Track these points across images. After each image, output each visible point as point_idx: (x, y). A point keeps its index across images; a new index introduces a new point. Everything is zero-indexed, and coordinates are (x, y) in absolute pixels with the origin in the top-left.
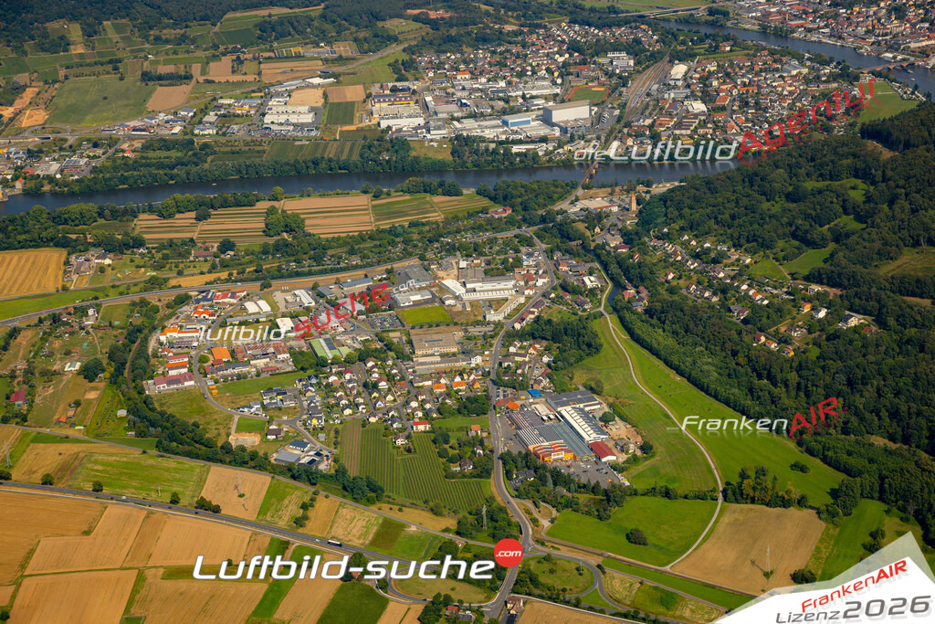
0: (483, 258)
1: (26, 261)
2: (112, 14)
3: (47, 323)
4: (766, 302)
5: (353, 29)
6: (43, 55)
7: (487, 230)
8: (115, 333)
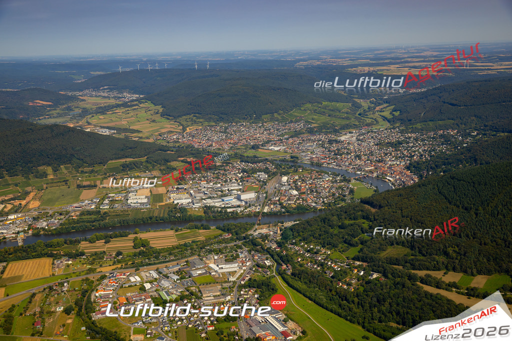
0: (223, 255)
1: (36, 264)
2: (64, 163)
3: (47, 290)
4: (339, 269)
5: (159, 166)
6: (37, 179)
7: (223, 243)
8: (76, 293)
